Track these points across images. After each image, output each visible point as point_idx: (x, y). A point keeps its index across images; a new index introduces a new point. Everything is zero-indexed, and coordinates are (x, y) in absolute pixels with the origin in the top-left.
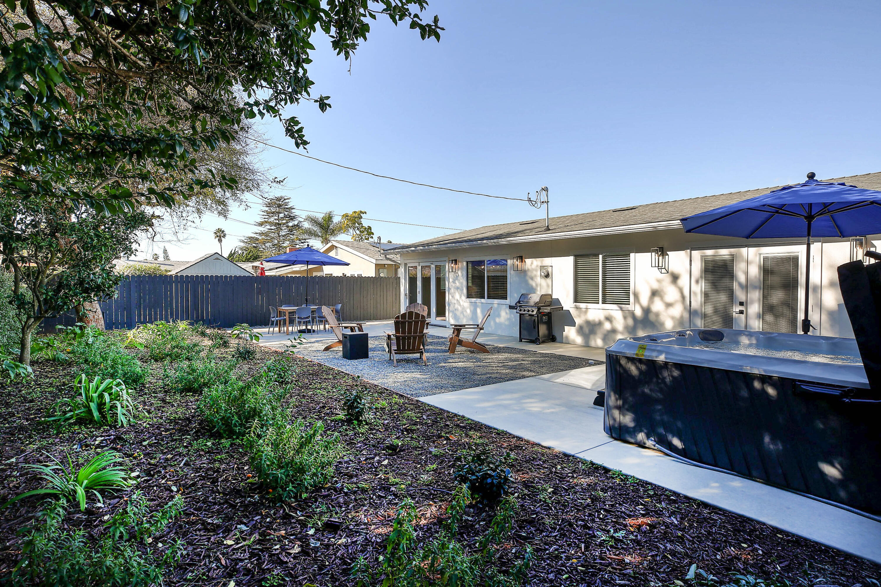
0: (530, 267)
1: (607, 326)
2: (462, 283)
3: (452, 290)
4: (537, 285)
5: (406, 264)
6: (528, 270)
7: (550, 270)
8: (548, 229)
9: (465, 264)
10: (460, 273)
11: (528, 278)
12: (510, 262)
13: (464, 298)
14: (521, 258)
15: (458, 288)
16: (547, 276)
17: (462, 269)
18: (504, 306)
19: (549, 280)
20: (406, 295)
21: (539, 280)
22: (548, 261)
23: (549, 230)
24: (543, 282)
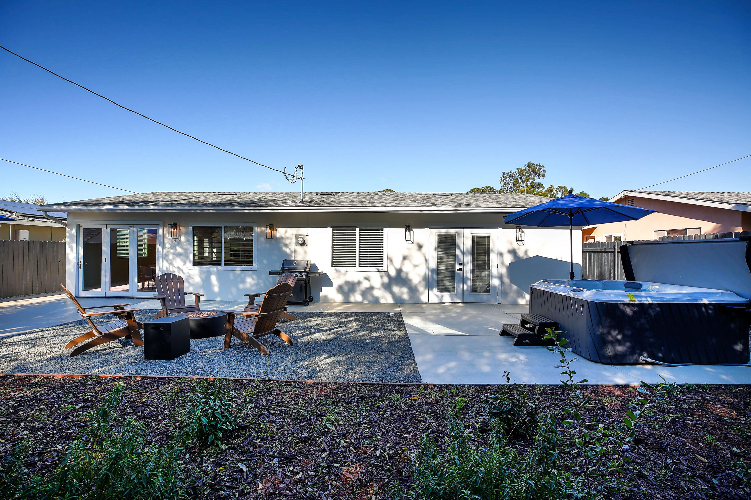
0: (283, 236)
1: (366, 285)
2: (186, 250)
3: (171, 257)
4: (292, 252)
5: (78, 226)
6: (282, 238)
7: (306, 239)
8: (302, 202)
9: (191, 229)
10: (183, 239)
11: (281, 245)
12: (257, 230)
13: (189, 264)
14: (271, 227)
15: (179, 255)
16: (303, 244)
17: (186, 234)
18: (250, 273)
19: (305, 247)
20: (78, 263)
21: (293, 247)
22: (303, 231)
23: (304, 203)
24: (300, 249)
